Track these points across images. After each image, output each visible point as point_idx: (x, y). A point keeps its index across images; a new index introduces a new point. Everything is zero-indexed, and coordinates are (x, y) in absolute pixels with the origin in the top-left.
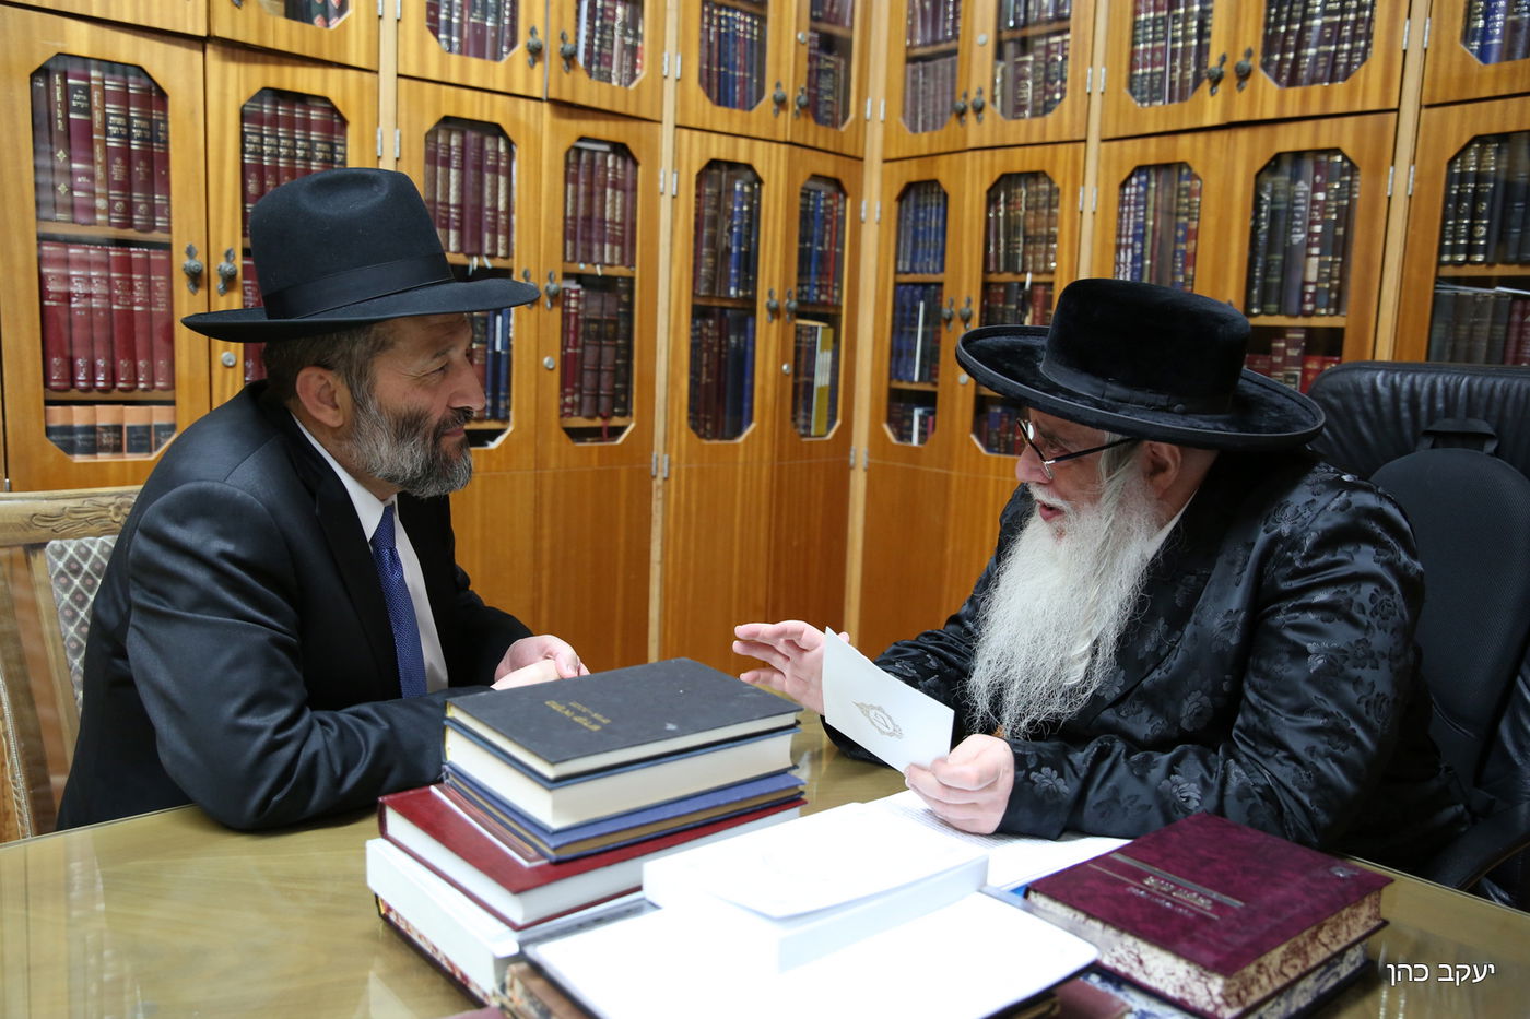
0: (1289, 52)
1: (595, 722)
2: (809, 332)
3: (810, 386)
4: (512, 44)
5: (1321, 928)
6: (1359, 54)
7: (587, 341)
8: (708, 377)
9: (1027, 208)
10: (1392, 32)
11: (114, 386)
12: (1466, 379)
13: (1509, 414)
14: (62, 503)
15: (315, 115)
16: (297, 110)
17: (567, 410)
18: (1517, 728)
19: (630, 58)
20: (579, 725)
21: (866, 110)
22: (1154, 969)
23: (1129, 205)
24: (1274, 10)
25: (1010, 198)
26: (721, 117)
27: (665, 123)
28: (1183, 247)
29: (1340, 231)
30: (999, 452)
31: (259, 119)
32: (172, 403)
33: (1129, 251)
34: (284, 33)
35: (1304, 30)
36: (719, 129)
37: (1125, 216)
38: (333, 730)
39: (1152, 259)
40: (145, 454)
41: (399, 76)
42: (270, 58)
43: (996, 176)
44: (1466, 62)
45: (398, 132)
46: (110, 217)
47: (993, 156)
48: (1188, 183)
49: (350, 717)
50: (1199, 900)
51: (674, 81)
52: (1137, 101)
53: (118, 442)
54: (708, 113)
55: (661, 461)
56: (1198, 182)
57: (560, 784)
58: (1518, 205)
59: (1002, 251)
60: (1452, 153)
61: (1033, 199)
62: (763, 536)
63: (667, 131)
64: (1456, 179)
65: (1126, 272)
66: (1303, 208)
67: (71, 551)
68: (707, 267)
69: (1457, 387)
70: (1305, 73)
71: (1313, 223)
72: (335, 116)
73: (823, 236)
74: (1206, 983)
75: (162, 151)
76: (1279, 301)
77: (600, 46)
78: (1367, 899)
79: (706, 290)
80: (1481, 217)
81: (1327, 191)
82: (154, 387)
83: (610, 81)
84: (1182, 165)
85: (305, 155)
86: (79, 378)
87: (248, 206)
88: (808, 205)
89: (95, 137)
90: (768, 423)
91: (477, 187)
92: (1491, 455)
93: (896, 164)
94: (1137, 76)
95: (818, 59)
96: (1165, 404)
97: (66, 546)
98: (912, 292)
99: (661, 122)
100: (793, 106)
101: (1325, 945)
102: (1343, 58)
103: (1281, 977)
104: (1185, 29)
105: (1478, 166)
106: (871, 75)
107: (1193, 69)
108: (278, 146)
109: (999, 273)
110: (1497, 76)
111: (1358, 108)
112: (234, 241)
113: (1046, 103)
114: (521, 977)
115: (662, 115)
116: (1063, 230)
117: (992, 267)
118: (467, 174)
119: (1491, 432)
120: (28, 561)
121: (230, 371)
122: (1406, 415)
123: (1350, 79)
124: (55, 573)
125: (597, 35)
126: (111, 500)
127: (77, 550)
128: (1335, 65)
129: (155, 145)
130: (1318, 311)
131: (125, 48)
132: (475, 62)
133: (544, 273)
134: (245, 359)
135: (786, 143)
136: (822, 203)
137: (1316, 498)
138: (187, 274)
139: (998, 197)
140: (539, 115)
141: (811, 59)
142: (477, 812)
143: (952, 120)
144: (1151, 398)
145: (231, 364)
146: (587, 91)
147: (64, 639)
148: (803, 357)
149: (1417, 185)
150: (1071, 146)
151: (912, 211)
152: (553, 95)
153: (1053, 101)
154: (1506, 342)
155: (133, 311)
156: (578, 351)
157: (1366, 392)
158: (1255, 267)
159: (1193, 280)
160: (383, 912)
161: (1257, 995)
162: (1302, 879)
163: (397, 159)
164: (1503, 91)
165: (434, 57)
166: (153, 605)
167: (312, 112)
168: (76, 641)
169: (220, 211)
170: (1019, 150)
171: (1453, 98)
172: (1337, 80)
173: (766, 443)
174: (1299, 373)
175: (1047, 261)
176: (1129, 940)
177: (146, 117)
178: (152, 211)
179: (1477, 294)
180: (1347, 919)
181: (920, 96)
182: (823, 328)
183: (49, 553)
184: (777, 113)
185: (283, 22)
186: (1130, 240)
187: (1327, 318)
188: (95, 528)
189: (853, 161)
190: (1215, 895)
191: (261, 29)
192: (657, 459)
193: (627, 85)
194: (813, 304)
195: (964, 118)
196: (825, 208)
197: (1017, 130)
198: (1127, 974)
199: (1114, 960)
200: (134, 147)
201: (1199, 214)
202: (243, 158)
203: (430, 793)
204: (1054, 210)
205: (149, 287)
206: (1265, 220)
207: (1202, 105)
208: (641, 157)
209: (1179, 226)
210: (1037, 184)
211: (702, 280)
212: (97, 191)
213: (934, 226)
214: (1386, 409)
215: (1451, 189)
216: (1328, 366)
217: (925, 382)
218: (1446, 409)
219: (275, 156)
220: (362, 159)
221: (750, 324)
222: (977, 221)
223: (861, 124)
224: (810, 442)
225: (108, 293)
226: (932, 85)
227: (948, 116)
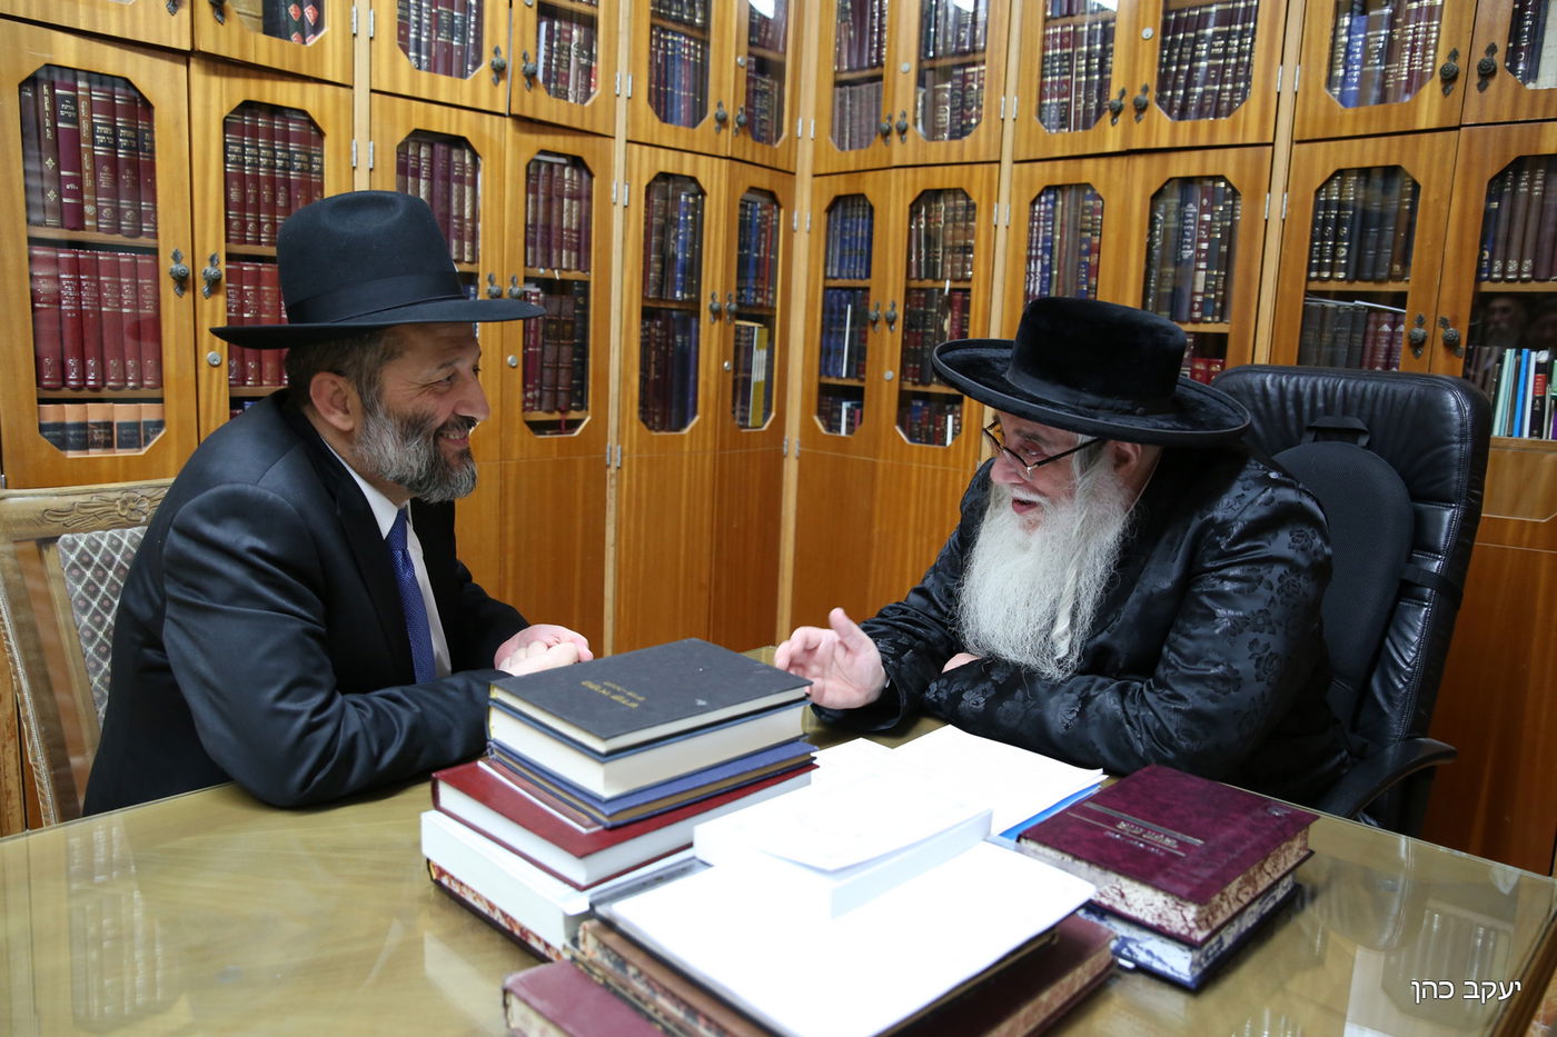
0: (1180, 89)
1: (632, 700)
2: (747, 332)
3: (747, 381)
4: (477, 64)
5: (1266, 859)
6: (1240, 94)
7: (546, 341)
8: (656, 373)
9: (946, 222)
10: (1268, 75)
11: (104, 385)
12: (1342, 382)
13: (1378, 413)
14: (72, 499)
15: (293, 127)
16: (276, 122)
17: (528, 405)
18: (1386, 684)
19: (584, 77)
20: (617, 702)
21: (797, 128)
22: (1135, 901)
23: (1039, 221)
24: (1166, 52)
25: (930, 212)
26: (666, 133)
27: (617, 138)
28: (1087, 259)
29: (1224, 248)
30: (920, 442)
31: (242, 131)
32: (160, 400)
33: (1039, 262)
34: (264, 49)
35: (1192, 70)
36: (665, 143)
37: (1035, 230)
38: (367, 711)
39: (1059, 270)
40: (135, 449)
41: (372, 91)
42: (252, 72)
43: (919, 192)
44: (1329, 105)
45: (372, 144)
46: (98, 223)
47: (915, 173)
48: (1091, 203)
49: (382, 699)
50: (1166, 841)
51: (625, 99)
52: (1046, 128)
53: (109, 438)
54: (656, 131)
55: (614, 450)
56: (1100, 202)
57: (610, 758)
58: (1372, 230)
59: (923, 260)
60: (1318, 185)
61: (951, 214)
62: (706, 520)
63: (619, 145)
64: (1322, 207)
65: (1035, 280)
66: (1192, 228)
67: (82, 544)
68: (655, 272)
69: (1335, 388)
70: (1193, 108)
71: (1201, 241)
72: (313, 128)
73: (759, 245)
74: (1181, 911)
75: (148, 160)
77: (557, 66)
78: (1299, 834)
79: (654, 293)
80: (1343, 240)
81: (1212, 213)
82: (142, 386)
83: (567, 99)
84: (1088, 185)
85: (284, 164)
86: (71, 377)
87: (231, 213)
88: (746, 215)
89: (83, 145)
90: (710, 415)
91: (445, 196)
92: (1364, 447)
93: (826, 178)
94: (1045, 105)
95: (755, 80)
96: (1129, 408)
97: (77, 540)
98: (839, 295)
99: (613, 138)
100: (733, 124)
101: (1269, 874)
102: (1226, 97)
103: (1237, 903)
104: (1088, 64)
105: (1340, 195)
106: (802, 96)
107: (1096, 101)
108: (258, 156)
109: (920, 280)
110: (1356, 118)
111: (1240, 142)
112: (218, 246)
113: (963, 127)
114: (594, 932)
115: (615, 131)
116: (979, 243)
117: (914, 274)
118: (436, 185)
119: (1365, 428)
120: (41, 555)
121: (216, 370)
122: (1291, 412)
123: (1232, 116)
124: (68, 565)
125: (555, 56)
126: (118, 495)
127: (88, 543)
128: (1219, 103)
129: (141, 154)
130: (1205, 318)
131: (111, 61)
132: (443, 79)
133: (507, 278)
134: (230, 358)
135: (727, 158)
136: (758, 214)
137: (1245, 493)
138: (174, 278)
139: (919, 212)
140: (503, 129)
141: (749, 80)
142: (528, 784)
143: (878, 140)
144: (1119, 403)
145: (216, 363)
146: (546, 107)
147: (78, 628)
148: (742, 353)
149: (1289, 210)
150: (986, 166)
151: (839, 222)
152: (515, 110)
153: (970, 125)
154: (1363, 347)
155: (121, 313)
156: (538, 349)
157: (1257, 392)
158: (1150, 279)
159: (1096, 289)
160: (434, 877)
161: (1221, 919)
162: (1247, 819)
163: (371, 170)
164: (1361, 132)
165: (404, 73)
166: (190, 599)
167: (291, 125)
168: (90, 629)
169: (205, 217)
170: (940, 168)
171: (1319, 136)
172: (1221, 116)
173: (710, 435)
175: (964, 269)
176: (1112, 877)
177: (132, 127)
178: (139, 216)
179: (1339, 306)
180: (1284, 851)
181: (848, 117)
182: (759, 328)
183: (61, 547)
184: (718, 130)
185: (263, 38)
186: (1040, 253)
187: (1213, 324)
188: (104, 522)
189: (786, 176)
190: (1179, 835)
191: (243, 45)
192: (611, 449)
193: (583, 102)
194: (750, 306)
195: (888, 138)
196: (760, 218)
197: (936, 150)
198: (1110, 906)
199: (1098, 895)
200: (120, 156)
201: (1101, 230)
202: (225, 167)
203: (477, 768)
204: (971, 224)
205: (137, 288)
206: (1159, 237)
207: (1104, 133)
208: (595, 169)
209: (1082, 241)
210: (955, 200)
211: (651, 283)
212: (86, 197)
213: (860, 235)
214: (1275, 407)
215: (1319, 215)
216: (1213, 369)
217: (853, 378)
218: (1326, 408)
219: (255, 165)
220: (338, 169)
221: (694, 325)
222: (900, 232)
223: (794, 143)
224: (749, 433)
225: (96, 295)
226: (857, 107)
227: (873, 137)
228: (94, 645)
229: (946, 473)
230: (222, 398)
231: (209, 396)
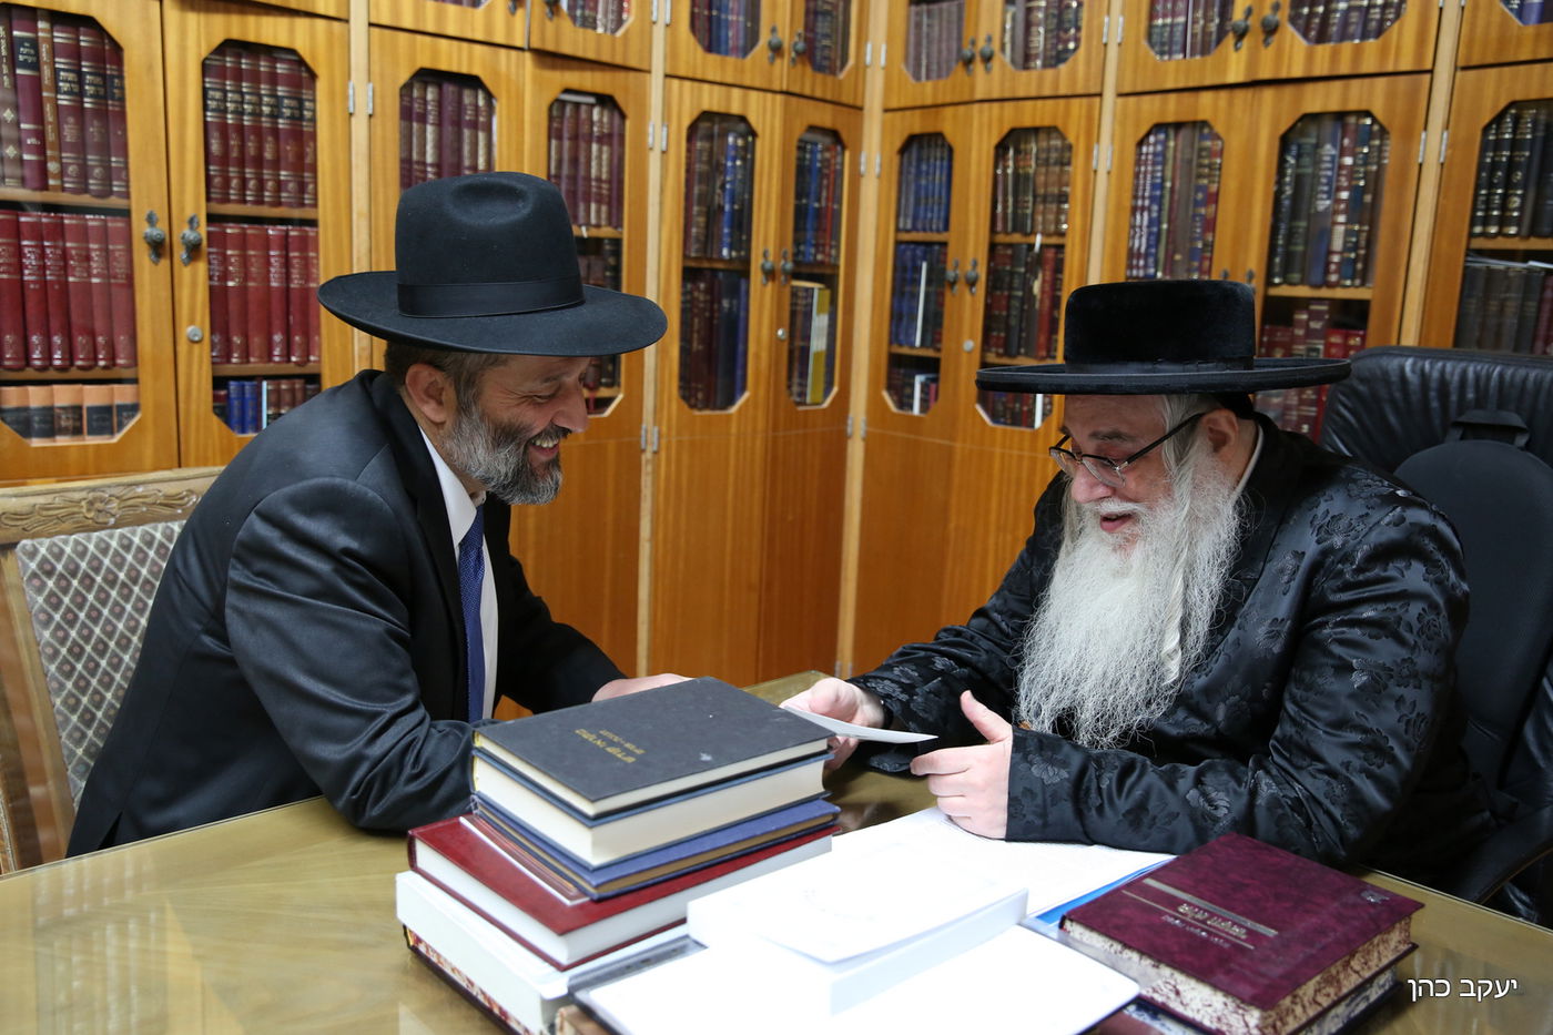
0: (1319, 5)
1: (629, 753)
2: (804, 294)
3: (806, 350)
5: (1352, 956)
6: (1392, 10)
8: (699, 344)
9: (1037, 165)
11: (72, 364)
12: (1498, 369)
13: (1540, 408)
14: (32, 500)
15: (281, 68)
16: (262, 63)
18: (1541, 728)
19: (616, 2)
20: (612, 756)
21: (865, 54)
22: (1191, 1000)
23: (1146, 165)
25: (1019, 154)
26: (712, 65)
27: (653, 72)
28: (1203, 211)
29: (1368, 198)
30: (1005, 423)
31: (222, 73)
32: (135, 381)
33: (1146, 214)
36: (710, 77)
37: (1141, 176)
39: (1169, 223)
40: (107, 436)
41: (371, 25)
42: (234, 7)
43: (1006, 131)
44: (1504, 20)
45: (371, 85)
46: (63, 182)
47: (1002, 109)
48: (1209, 143)
50: (1234, 928)
51: (663, 27)
52: (1157, 53)
53: (78, 424)
54: (699, 61)
55: (650, 433)
56: (1219, 143)
57: (600, 821)
59: (1010, 210)
60: (1486, 120)
61: (1043, 156)
62: (757, 511)
63: (656, 81)
64: (1491, 146)
65: (1141, 236)
66: (1329, 173)
67: (43, 551)
68: (698, 227)
69: (1489, 377)
70: (1334, 29)
71: (1339, 189)
72: (303, 69)
73: (820, 193)
74: (1243, 1015)
75: (117, 109)
76: (1302, 271)
78: (1398, 925)
79: (696, 251)
80: (1516, 186)
81: (1354, 155)
82: (115, 365)
83: (595, 28)
84: (1204, 123)
85: (272, 111)
86: (35, 356)
87: (212, 168)
88: (804, 159)
89: (45, 94)
90: (762, 392)
91: (455, 144)
92: (1522, 449)
93: (899, 114)
94: (1156, 26)
97: (38, 546)
98: (914, 251)
99: (649, 72)
100: (790, 54)
101: (1357, 972)
102: (1375, 13)
103: (1315, 1006)
105: (1514, 132)
106: (872, 17)
107: (1217, 21)
108: (242, 102)
109: (1007, 233)
110: (1537, 36)
111: (1390, 68)
112: (197, 208)
113: (1059, 53)
114: (572, 1020)
115: (650, 65)
116: (1076, 191)
117: (999, 226)
118: (444, 131)
119: (1523, 425)
121: (196, 347)
122: (1435, 404)
123: (1381, 38)
124: (28, 574)
126: (83, 494)
127: (49, 549)
128: (1366, 21)
129: (110, 102)
130: (1342, 282)
132: (451, 9)
134: (213, 332)
135: (782, 92)
136: (819, 156)
137: (1369, 512)
138: (149, 243)
139: (1005, 154)
140: (520, 65)
142: (511, 845)
143: (959, 69)
145: (197, 339)
146: (572, 39)
147: (38, 644)
148: (799, 321)
149: (1450, 152)
150: (1085, 100)
151: (914, 163)
152: (536, 44)
153: (1066, 50)
154: (1538, 319)
155: (91, 283)
157: (1394, 379)
158: (1278, 235)
159: (1212, 246)
160: (411, 943)
161: (1292, 1025)
162: (1334, 906)
163: (370, 116)
164: (1543, 55)
165: (408, 3)
167: (278, 65)
168: (51, 645)
169: (182, 173)
170: (1029, 104)
171: (1490, 60)
172: (1369, 38)
173: (761, 414)
174: (1321, 347)
175: (1058, 222)
176: (1166, 971)
177: (99, 72)
178: (108, 178)
179: (1508, 268)
180: (1378, 945)
181: (924, 42)
182: (820, 289)
183: (20, 554)
184: (772, 61)
186: (1147, 203)
187: (1352, 289)
188: (67, 525)
189: (852, 111)
190: (1249, 924)
192: (646, 431)
193: (614, 31)
194: (809, 264)
195: (971, 67)
196: (821, 161)
197: (1026, 82)
198: (1163, 1004)
199: (1151, 990)
200: (87, 105)
201: (1220, 176)
202: (205, 116)
203: (459, 824)
204: (1066, 168)
205: (107, 255)
206: (1289, 184)
207: (1225, 61)
208: (629, 110)
209: (1199, 188)
210: (1049, 139)
211: (693, 240)
212: (49, 153)
213: (937, 181)
214: (1415, 398)
215: (1486, 157)
216: (1352, 342)
217: (928, 347)
218: (1477, 400)
219: (240, 113)
220: (332, 115)
221: (743, 287)
222: (984, 179)
223: (861, 71)
224: (806, 411)
225: (62, 264)
226: (936, 29)
227: (953, 64)
228: (57, 663)
229: (1033, 460)
230: (204, 381)
231: (189, 376)
